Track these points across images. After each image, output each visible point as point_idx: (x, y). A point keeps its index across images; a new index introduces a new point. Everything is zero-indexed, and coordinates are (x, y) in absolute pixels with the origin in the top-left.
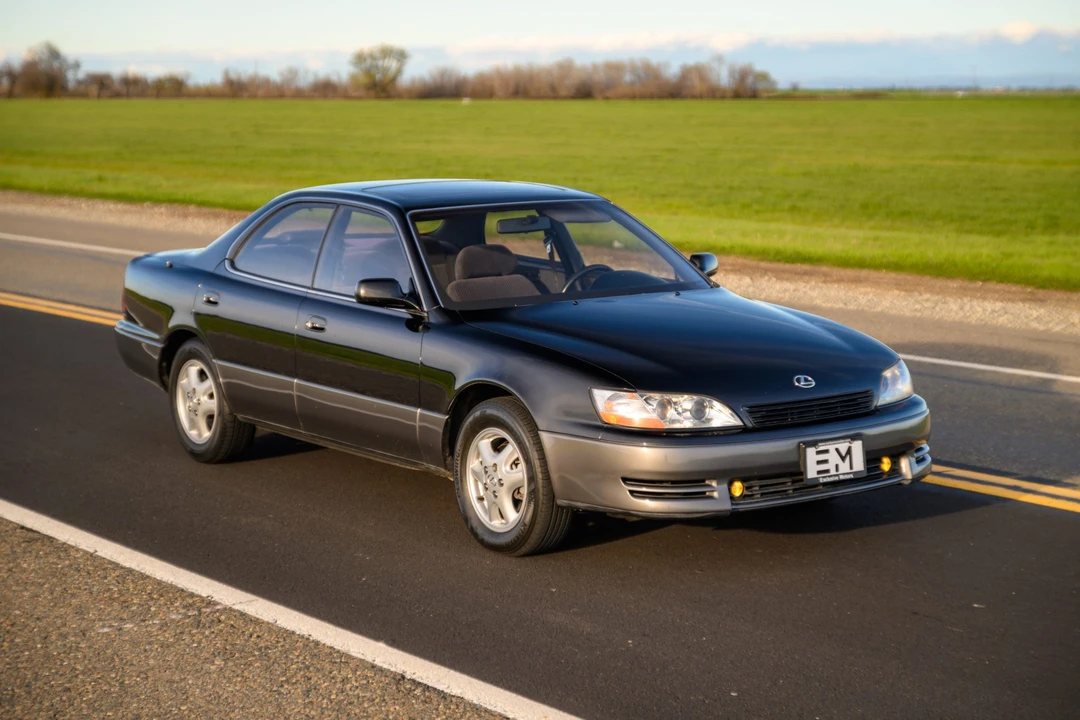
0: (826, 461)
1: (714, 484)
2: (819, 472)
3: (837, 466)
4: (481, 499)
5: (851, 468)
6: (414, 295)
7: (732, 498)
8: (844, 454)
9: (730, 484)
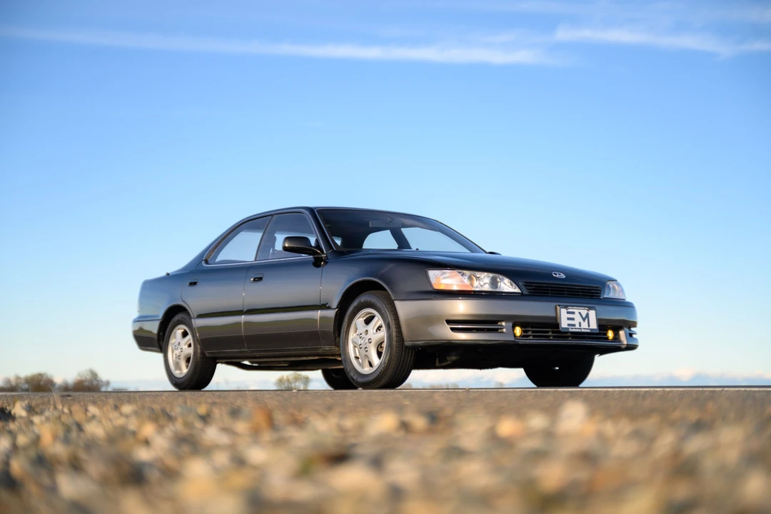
0: (573, 319)
1: (504, 324)
2: (569, 325)
3: (580, 323)
4: (357, 358)
5: (589, 326)
6: (318, 246)
7: (515, 336)
8: (584, 317)
9: (514, 327)
